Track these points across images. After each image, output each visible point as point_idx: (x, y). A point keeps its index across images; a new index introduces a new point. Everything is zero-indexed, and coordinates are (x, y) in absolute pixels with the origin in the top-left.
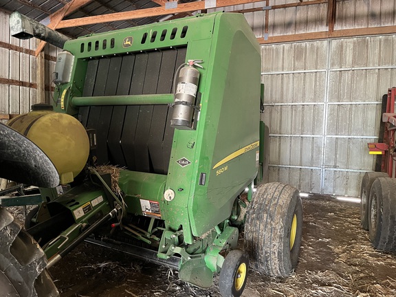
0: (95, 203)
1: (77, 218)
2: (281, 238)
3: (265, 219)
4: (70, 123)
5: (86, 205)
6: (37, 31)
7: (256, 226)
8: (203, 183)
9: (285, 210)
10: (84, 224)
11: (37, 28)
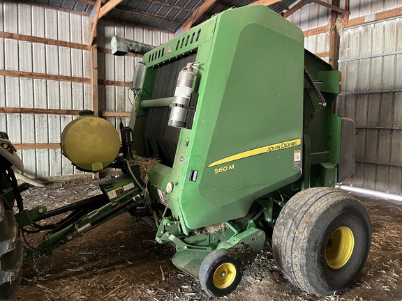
0: (126, 188)
1: (111, 198)
2: (302, 250)
3: (289, 226)
4: (99, 124)
5: (119, 189)
6: (131, 48)
7: (280, 231)
8: (194, 179)
9: (314, 219)
10: (114, 204)
11: (131, 45)
